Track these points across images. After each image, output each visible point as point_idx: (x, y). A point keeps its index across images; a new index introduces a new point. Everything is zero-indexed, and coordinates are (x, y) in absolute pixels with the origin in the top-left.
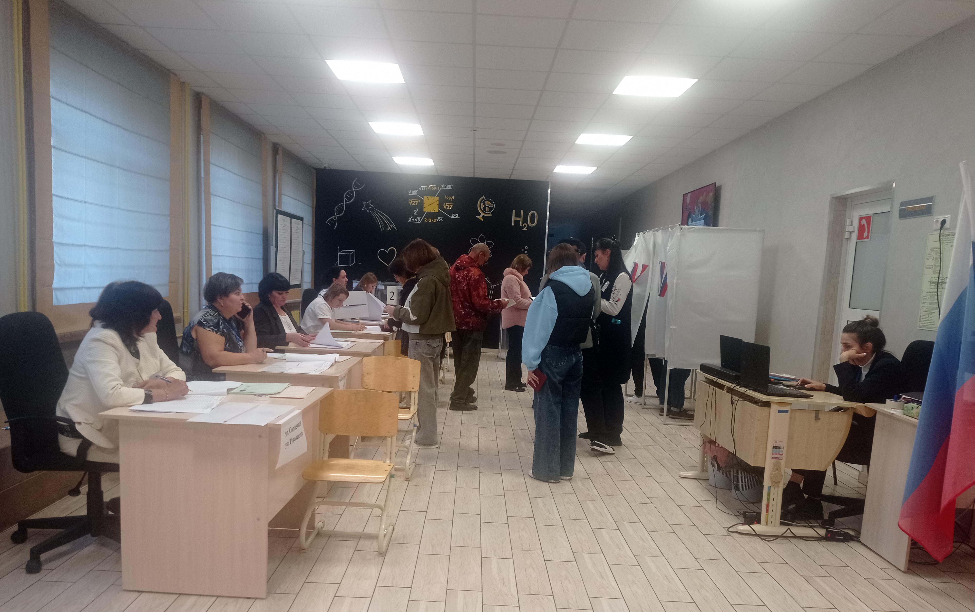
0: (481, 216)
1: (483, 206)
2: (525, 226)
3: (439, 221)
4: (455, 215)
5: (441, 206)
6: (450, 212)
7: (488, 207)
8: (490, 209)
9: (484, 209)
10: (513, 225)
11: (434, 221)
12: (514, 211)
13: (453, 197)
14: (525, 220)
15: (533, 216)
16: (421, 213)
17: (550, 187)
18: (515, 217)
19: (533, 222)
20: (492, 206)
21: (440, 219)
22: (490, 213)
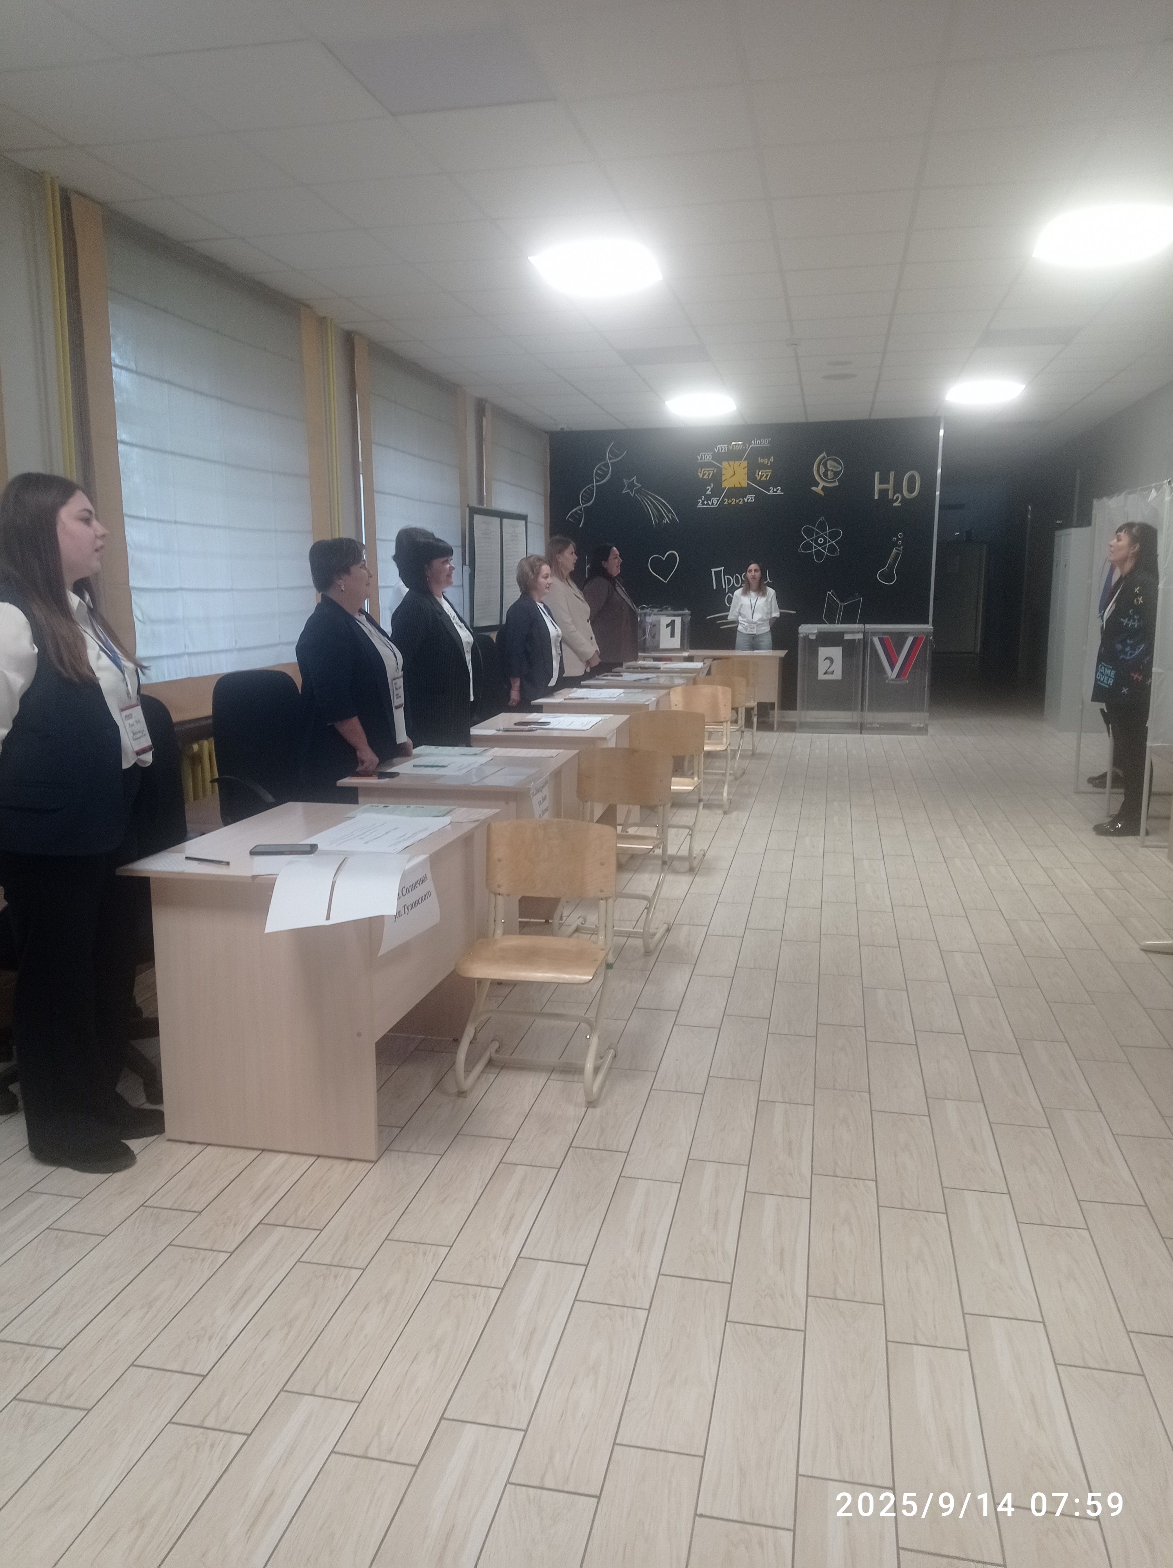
0: (820, 487)
1: (822, 470)
2: (898, 498)
3: (749, 501)
4: (775, 490)
5: (751, 476)
6: (766, 485)
7: (832, 471)
8: (836, 474)
9: (825, 474)
10: (876, 497)
11: (741, 503)
12: (877, 474)
13: (772, 459)
14: (898, 488)
15: (912, 480)
16: (717, 491)
17: (942, 426)
18: (881, 483)
19: (911, 489)
20: (839, 468)
21: (751, 498)
22: (835, 481)
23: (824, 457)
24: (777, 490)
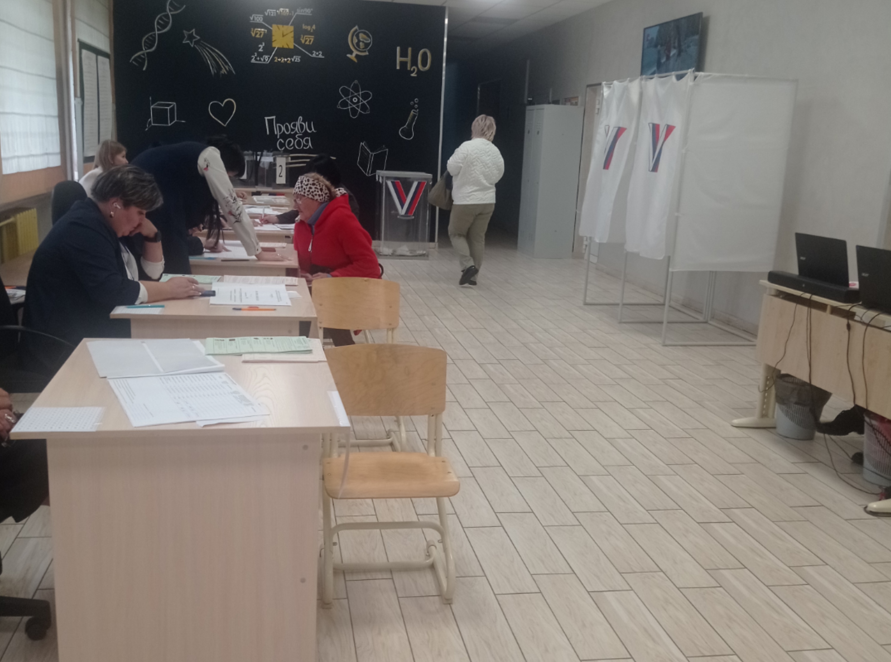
0: (354, 55)
1: (355, 41)
2: (414, 70)
3: (296, 61)
4: (317, 53)
5: (297, 40)
6: (310, 49)
7: (363, 42)
8: (367, 45)
9: (358, 44)
10: (398, 68)
11: (289, 62)
12: (398, 49)
13: (314, 27)
14: (414, 62)
15: (425, 55)
16: (268, 50)
17: (447, 15)
18: (401, 56)
19: (424, 64)
20: (368, 40)
21: (297, 59)
22: (365, 51)
23: (356, 31)
24: (319, 54)
